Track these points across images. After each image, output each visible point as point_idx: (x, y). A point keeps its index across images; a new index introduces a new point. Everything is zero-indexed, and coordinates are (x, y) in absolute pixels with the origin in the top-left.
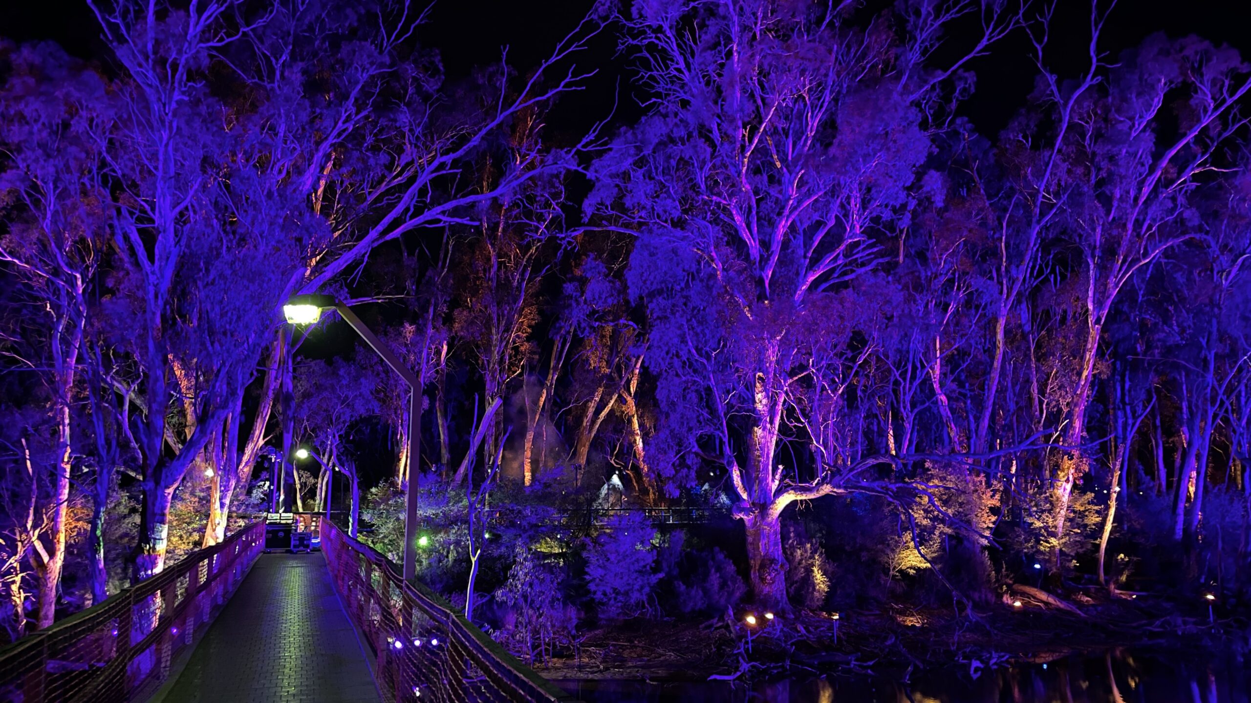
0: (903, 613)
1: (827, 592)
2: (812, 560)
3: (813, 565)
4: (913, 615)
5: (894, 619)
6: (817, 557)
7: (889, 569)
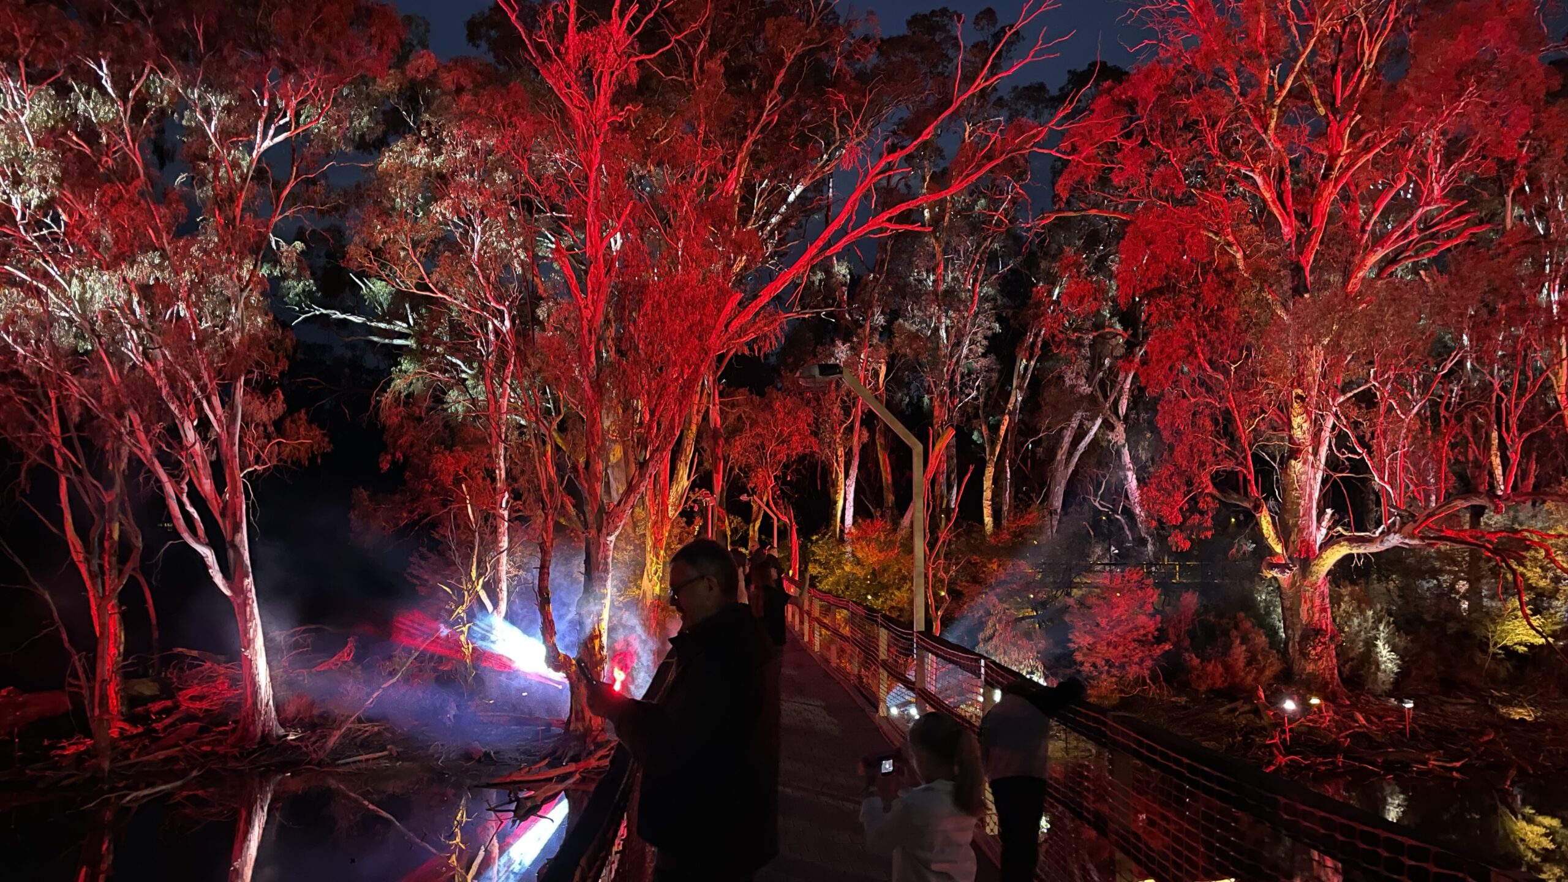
0: (1507, 703)
1: (1396, 674)
2: (1374, 632)
3: (1377, 639)
4: (1522, 707)
5: (1494, 711)
6: (1381, 628)
7: (1488, 645)
